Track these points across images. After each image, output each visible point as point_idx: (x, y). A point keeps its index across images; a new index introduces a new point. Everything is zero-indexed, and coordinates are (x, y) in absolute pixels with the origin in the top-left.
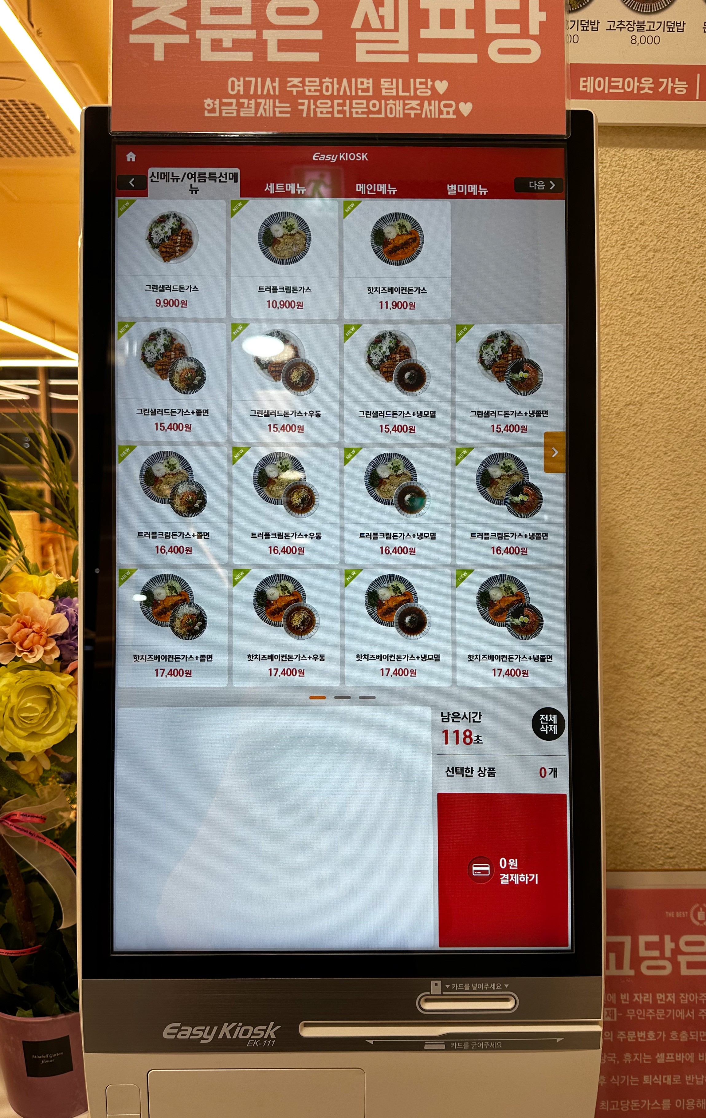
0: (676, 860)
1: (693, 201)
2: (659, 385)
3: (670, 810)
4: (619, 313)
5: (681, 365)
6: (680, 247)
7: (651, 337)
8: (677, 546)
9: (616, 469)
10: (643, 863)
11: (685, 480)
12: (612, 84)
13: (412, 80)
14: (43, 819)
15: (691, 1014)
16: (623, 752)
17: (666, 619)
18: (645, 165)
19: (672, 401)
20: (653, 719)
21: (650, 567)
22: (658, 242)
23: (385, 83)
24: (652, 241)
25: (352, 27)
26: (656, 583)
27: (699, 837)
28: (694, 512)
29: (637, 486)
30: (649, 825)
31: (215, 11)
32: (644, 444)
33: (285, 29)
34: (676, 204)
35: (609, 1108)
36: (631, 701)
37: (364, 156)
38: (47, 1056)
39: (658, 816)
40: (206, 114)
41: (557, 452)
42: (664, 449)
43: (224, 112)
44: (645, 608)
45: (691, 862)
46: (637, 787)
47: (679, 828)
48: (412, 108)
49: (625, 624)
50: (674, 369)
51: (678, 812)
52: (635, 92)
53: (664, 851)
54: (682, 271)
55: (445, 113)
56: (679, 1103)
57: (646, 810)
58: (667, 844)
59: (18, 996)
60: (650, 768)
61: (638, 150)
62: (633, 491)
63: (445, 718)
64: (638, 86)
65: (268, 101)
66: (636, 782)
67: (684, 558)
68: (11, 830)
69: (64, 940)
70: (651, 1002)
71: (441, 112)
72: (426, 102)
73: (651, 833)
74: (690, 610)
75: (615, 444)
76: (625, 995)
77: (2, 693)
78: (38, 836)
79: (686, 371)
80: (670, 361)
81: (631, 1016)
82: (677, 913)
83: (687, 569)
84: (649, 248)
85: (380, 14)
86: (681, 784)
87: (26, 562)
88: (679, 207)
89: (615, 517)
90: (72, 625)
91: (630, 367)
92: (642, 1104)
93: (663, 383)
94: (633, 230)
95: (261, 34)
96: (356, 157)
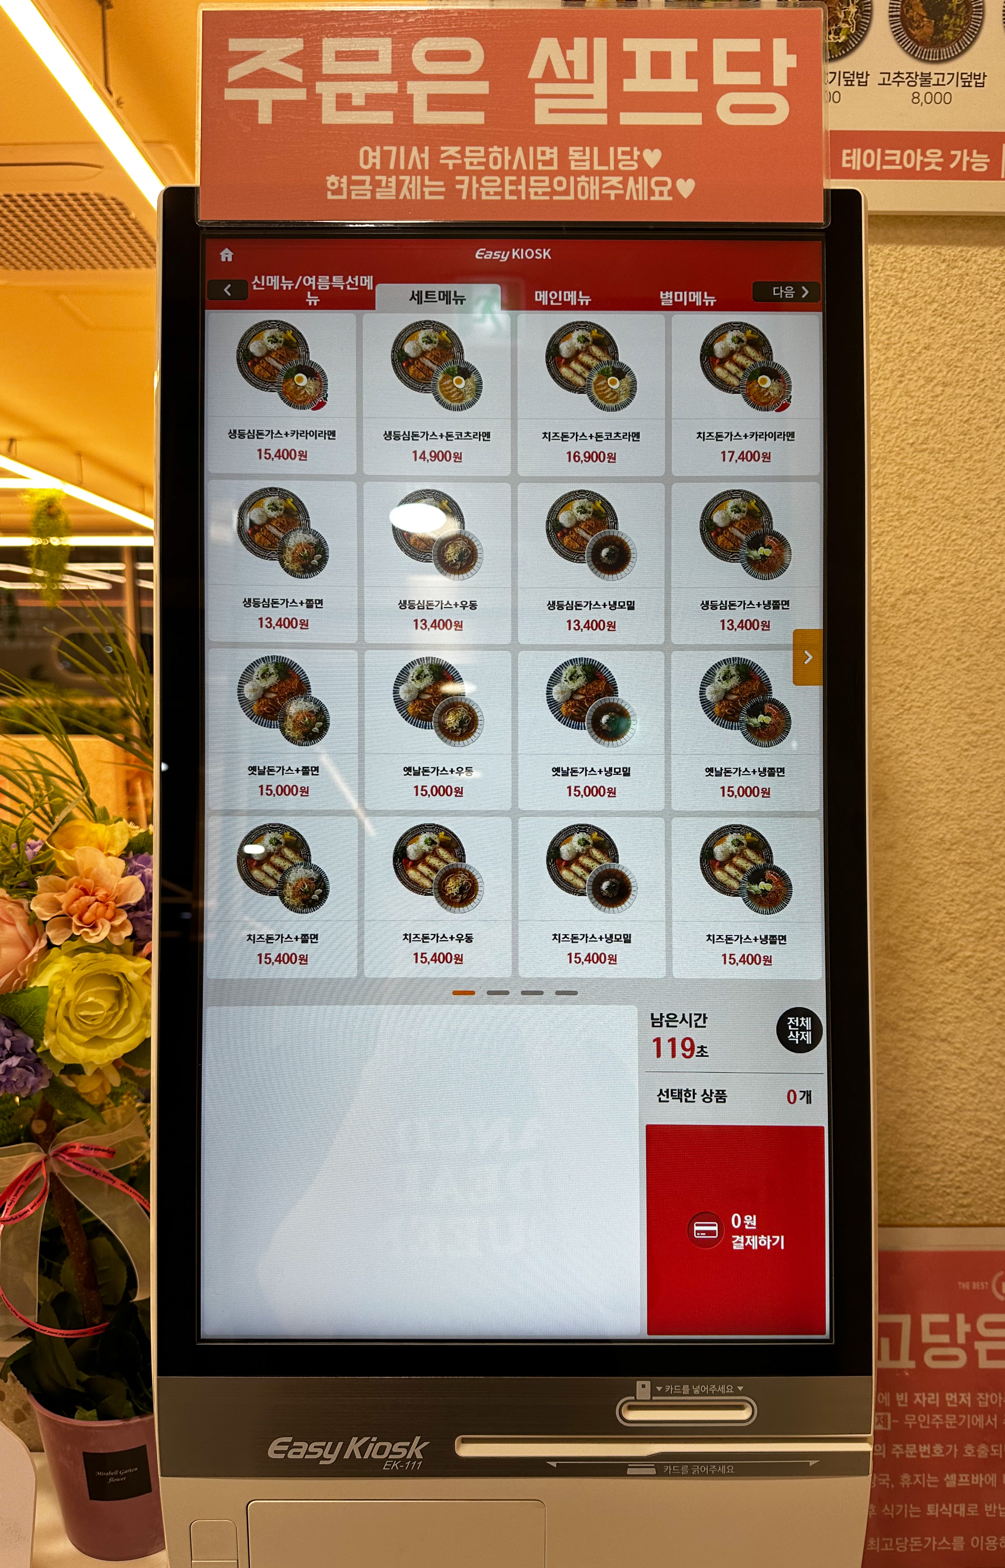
0: (972, 1209)
1: (996, 317)
2: (949, 566)
3: (962, 1142)
4: (896, 469)
5: (979, 540)
6: (978, 380)
7: (939, 501)
8: (974, 784)
9: (891, 680)
10: (926, 1214)
11: (986, 695)
12: (887, 158)
13: (612, 149)
14: (111, 1153)
15: (993, 1422)
16: (899, 1063)
17: (959, 884)
18: (931, 268)
19: (968, 589)
20: (941, 1019)
21: (938, 813)
22: (948, 372)
23: (574, 153)
24: (940, 371)
25: (531, 76)
26: (945, 835)
28: (997, 739)
29: (918, 704)
30: (935, 1161)
31: (341, 56)
32: (929, 646)
33: (438, 80)
34: (974, 321)
35: (880, 1547)
36: (911, 995)
37: (546, 253)
38: (116, 1473)
39: (947, 1149)
40: (330, 196)
41: (811, 657)
42: (957, 654)
43: (353, 193)
44: (930, 869)
45: (992, 1212)
46: (919, 1110)
47: (975, 1166)
48: (612, 188)
49: (902, 890)
50: (971, 544)
51: (974, 1145)
52: (918, 169)
53: (954, 1197)
54: (982, 412)
55: (657, 193)
56: (976, 1541)
57: (930, 1141)
58: (959, 1187)
59: (77, 1391)
60: (936, 1086)
61: (922, 248)
62: (914, 710)
63: (656, 1022)
64: (922, 161)
65: (413, 178)
66: (918, 1103)
67: (983, 801)
68: (69, 1167)
69: (139, 1316)
70: (938, 1405)
71: (651, 192)
72: (631, 179)
73: (937, 1173)
74: (992, 871)
75: (889, 646)
76: (902, 1396)
77: (53, 983)
78: (104, 1176)
79: (986, 548)
80: (964, 535)
81: (910, 1424)
82: (974, 1284)
83: (988, 816)
84: (936, 381)
85: (568, 59)
86: (979, 1107)
87: (91, 804)
88: (977, 325)
89: (889, 745)
90: (146, 893)
91: (910, 543)
92: (924, 1542)
93: (955, 564)
94: (914, 357)
95: (405, 87)
96: (535, 255)
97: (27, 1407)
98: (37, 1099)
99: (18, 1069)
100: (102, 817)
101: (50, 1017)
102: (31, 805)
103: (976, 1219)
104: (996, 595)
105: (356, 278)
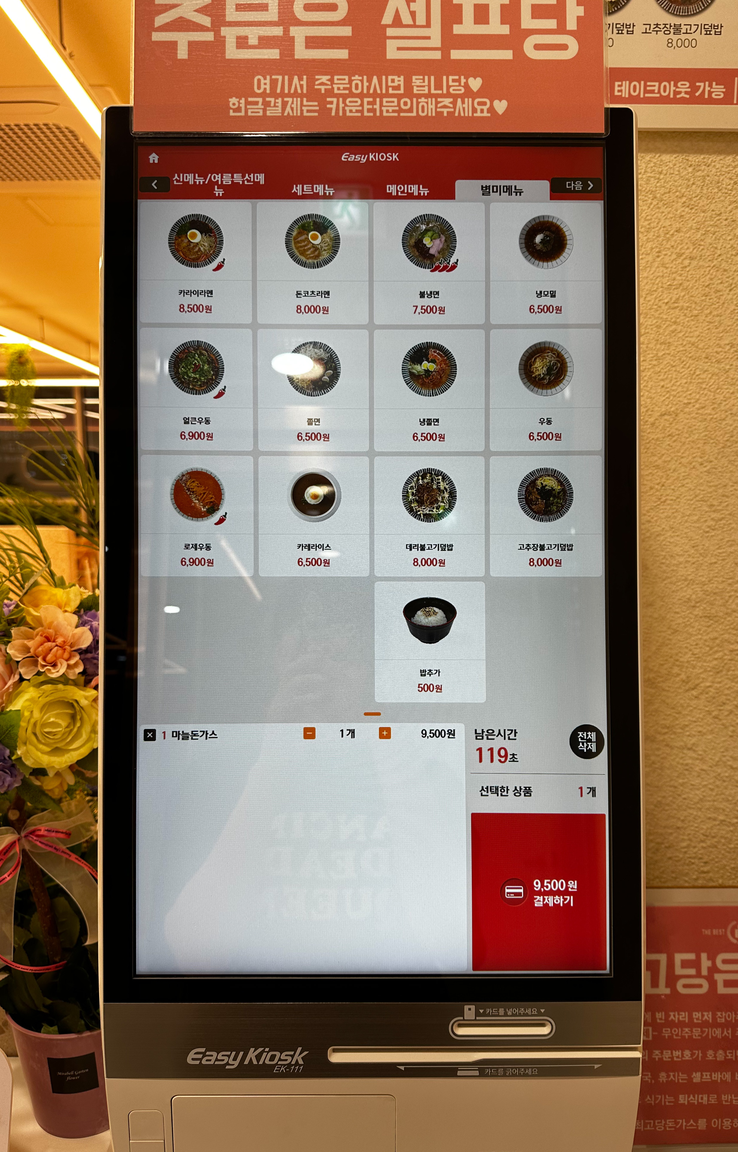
0: (711, 874)
1: (730, 208)
2: (694, 395)
3: (704, 825)
4: (655, 322)
5: (717, 375)
6: (716, 255)
7: (687, 346)
8: (713, 558)
9: (652, 480)
10: (676, 878)
11: (722, 491)
12: (648, 88)
13: (445, 78)
14: (68, 834)
15: (728, 1033)
16: (657, 766)
17: (701, 632)
18: (681, 171)
19: (709, 411)
20: (688, 733)
21: (686, 580)
22: (694, 249)
23: (416, 80)
24: (688, 248)
25: (382, 23)
26: (691, 595)
27: (734, 852)
28: (730, 524)
29: (671, 498)
30: (683, 839)
31: (240, 7)
32: (679, 454)
33: (313, 26)
34: (713, 211)
35: (644, 1127)
36: (666, 715)
37: (395, 157)
38: (72, 1073)
39: (692, 830)
40: (232, 113)
42: (700, 460)
43: (249, 111)
44: (680, 621)
45: (725, 877)
46: (671, 801)
47: (713, 842)
48: (445, 107)
49: (659, 637)
50: (710, 378)
51: (712, 827)
52: (672, 96)
53: (697, 865)
54: (719, 279)
55: (479, 111)
56: (715, 1123)
57: (680, 824)
58: (700, 858)
59: (43, 1012)
60: (684, 783)
61: (675, 156)
62: (668, 502)
63: (479, 736)
64: (674, 91)
65: (295, 99)
66: (670, 796)
67: (720, 570)
68: (36, 845)
69: (89, 956)
70: (687, 1021)
71: (474, 110)
72: (459, 100)
73: (685, 848)
74: (726, 622)
75: (650, 455)
76: (660, 1014)
77: (24, 708)
78: (63, 852)
79: (722, 381)
80: (706, 371)
81: (667, 1035)
82: (714, 931)
83: (723, 582)
84: (684, 256)
85: (411, 9)
86: (715, 799)
87: (52, 574)
88: (716, 214)
89: (651, 528)
90: (94, 640)
91: (665, 377)
92: (677, 1123)
93: (699, 393)
94: (668, 238)
95: (289, 31)
96: (387, 157)
97: (5, 1024)
98: (12, 794)
100: (60, 584)
101: (21, 733)
102: (7, 575)
103: (713, 881)
104: (730, 416)
105: (252, 176)
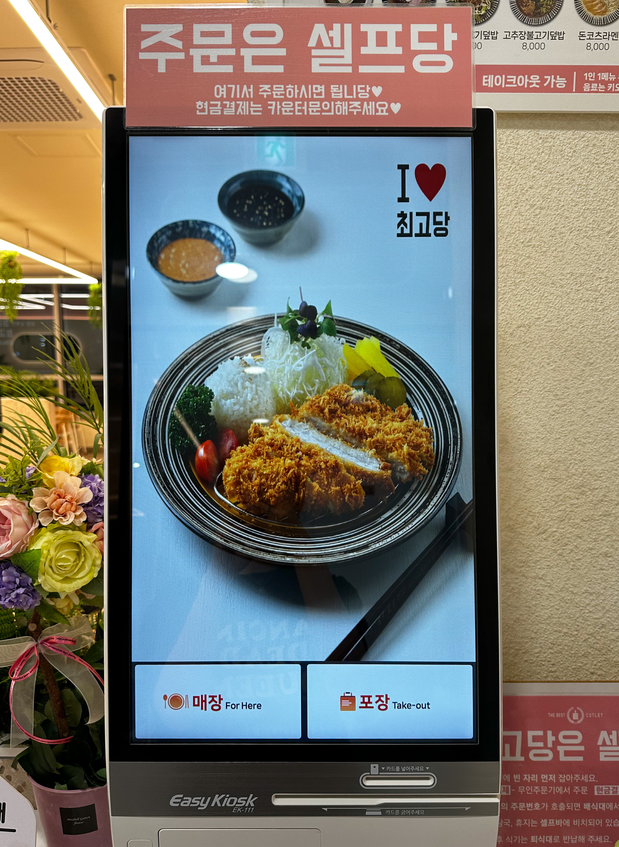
0: (557, 673)
1: (570, 170)
2: (543, 311)
3: (551, 636)
4: (513, 256)
5: (561, 296)
6: (560, 206)
7: (538, 275)
8: (557, 435)
9: (510, 376)
10: (531, 676)
11: (564, 384)
12: (508, 80)
13: (354, 86)
14: (74, 642)
15: (568, 790)
16: (516, 591)
17: (549, 490)
18: (534, 142)
19: (554, 324)
20: (539, 567)
21: (537, 451)
22: (543, 201)
23: (334, 88)
24: (539, 201)
25: (309, 46)
26: (541, 463)
27: (574, 657)
28: (570, 409)
29: (526, 389)
30: (536, 647)
31: (204, 34)
32: (532, 356)
33: (258, 48)
34: (557, 172)
36: (522, 553)
38: (78, 819)
39: (543, 640)
40: (198, 113)
42: (548, 361)
43: (211, 111)
44: (533, 482)
45: (568, 675)
46: (527, 618)
47: (559, 649)
48: (355, 108)
49: (517, 494)
50: (555, 299)
51: (558, 637)
52: (526, 86)
53: (547, 666)
54: (562, 224)
55: (380, 111)
57: (533, 635)
58: (549, 661)
59: (56, 774)
60: (536, 604)
61: (528, 131)
62: (523, 392)
64: (528, 82)
65: (245, 102)
66: (526, 614)
67: (563, 444)
68: (49, 650)
69: (90, 732)
70: (537, 781)
71: (377, 111)
72: (365, 103)
73: (537, 653)
74: (568, 483)
75: (509, 357)
76: (517, 776)
77: (43, 547)
78: (70, 655)
79: (565, 301)
80: (552, 294)
81: (522, 791)
82: (557, 714)
83: (565, 452)
84: (536, 207)
85: (330, 36)
86: (561, 616)
88: (559, 175)
89: (509, 412)
90: (94, 497)
91: (521, 298)
93: (547, 310)
94: (524, 193)
95: (240, 51)
98: (32, 612)
99: (24, 595)
101: (41, 566)
102: (21, 445)
103: (560, 678)
104: (570, 328)
